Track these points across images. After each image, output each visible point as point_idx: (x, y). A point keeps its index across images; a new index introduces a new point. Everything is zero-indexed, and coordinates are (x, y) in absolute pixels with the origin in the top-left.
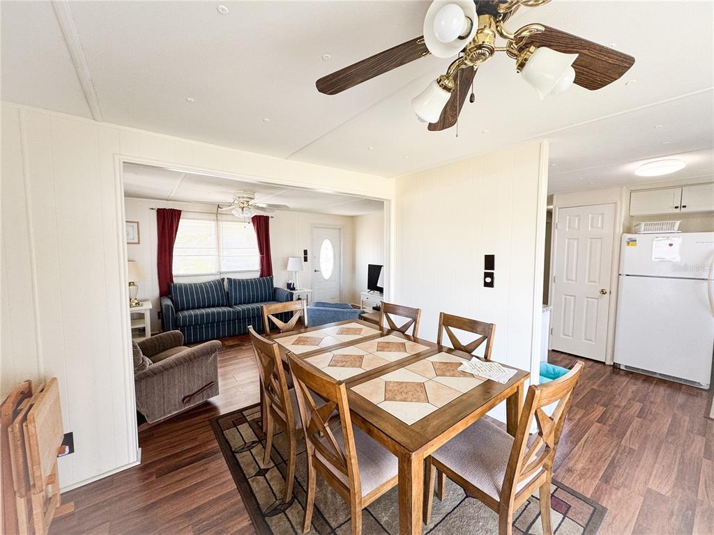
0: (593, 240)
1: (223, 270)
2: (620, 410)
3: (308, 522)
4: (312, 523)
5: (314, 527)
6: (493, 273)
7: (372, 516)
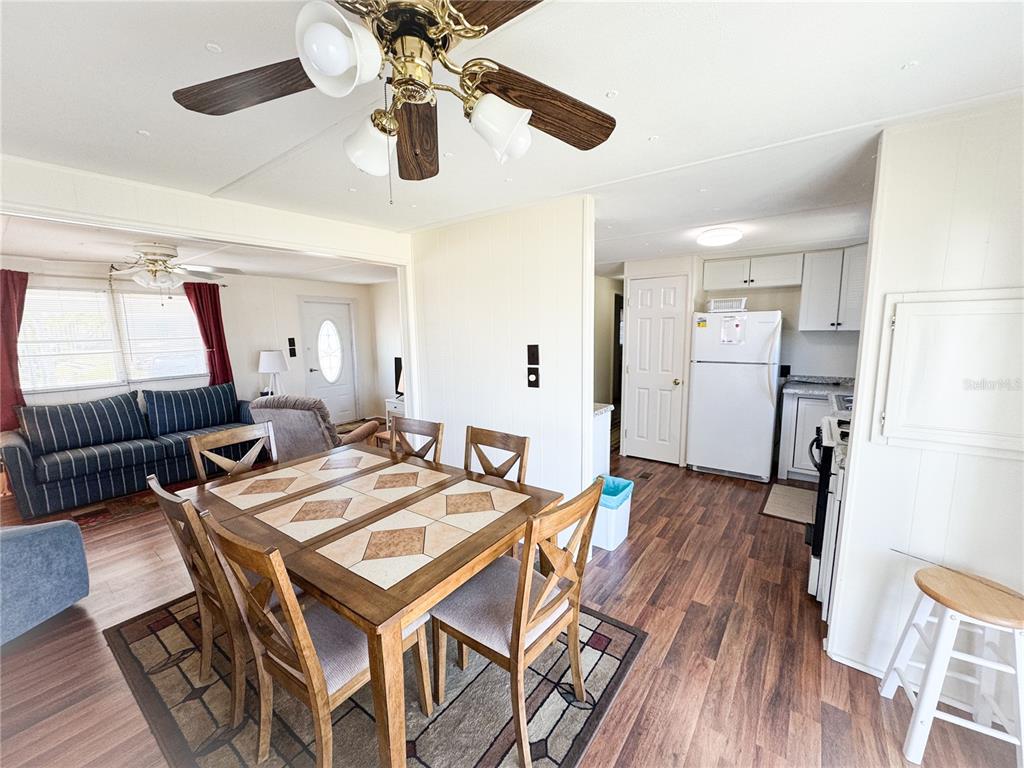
0: (666, 320)
1: (133, 378)
2: (683, 518)
3: (264, 746)
4: (271, 744)
5: (277, 751)
6: (537, 369)
7: (366, 712)
